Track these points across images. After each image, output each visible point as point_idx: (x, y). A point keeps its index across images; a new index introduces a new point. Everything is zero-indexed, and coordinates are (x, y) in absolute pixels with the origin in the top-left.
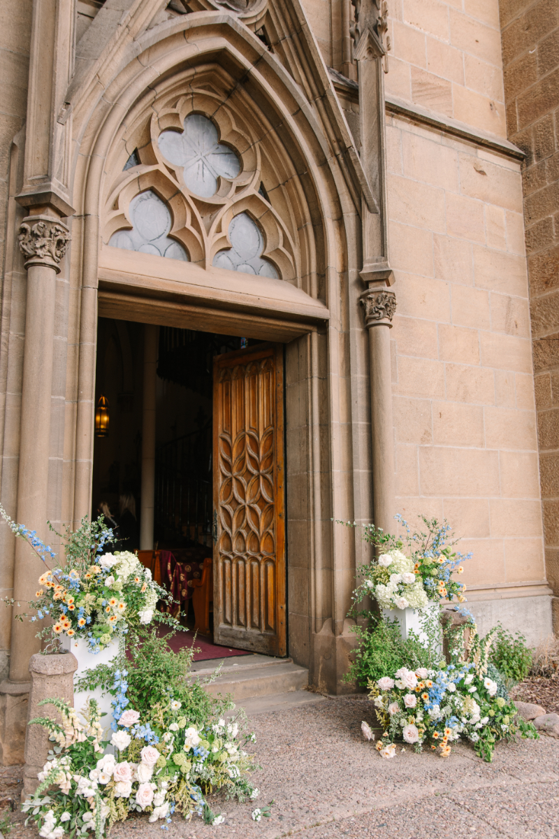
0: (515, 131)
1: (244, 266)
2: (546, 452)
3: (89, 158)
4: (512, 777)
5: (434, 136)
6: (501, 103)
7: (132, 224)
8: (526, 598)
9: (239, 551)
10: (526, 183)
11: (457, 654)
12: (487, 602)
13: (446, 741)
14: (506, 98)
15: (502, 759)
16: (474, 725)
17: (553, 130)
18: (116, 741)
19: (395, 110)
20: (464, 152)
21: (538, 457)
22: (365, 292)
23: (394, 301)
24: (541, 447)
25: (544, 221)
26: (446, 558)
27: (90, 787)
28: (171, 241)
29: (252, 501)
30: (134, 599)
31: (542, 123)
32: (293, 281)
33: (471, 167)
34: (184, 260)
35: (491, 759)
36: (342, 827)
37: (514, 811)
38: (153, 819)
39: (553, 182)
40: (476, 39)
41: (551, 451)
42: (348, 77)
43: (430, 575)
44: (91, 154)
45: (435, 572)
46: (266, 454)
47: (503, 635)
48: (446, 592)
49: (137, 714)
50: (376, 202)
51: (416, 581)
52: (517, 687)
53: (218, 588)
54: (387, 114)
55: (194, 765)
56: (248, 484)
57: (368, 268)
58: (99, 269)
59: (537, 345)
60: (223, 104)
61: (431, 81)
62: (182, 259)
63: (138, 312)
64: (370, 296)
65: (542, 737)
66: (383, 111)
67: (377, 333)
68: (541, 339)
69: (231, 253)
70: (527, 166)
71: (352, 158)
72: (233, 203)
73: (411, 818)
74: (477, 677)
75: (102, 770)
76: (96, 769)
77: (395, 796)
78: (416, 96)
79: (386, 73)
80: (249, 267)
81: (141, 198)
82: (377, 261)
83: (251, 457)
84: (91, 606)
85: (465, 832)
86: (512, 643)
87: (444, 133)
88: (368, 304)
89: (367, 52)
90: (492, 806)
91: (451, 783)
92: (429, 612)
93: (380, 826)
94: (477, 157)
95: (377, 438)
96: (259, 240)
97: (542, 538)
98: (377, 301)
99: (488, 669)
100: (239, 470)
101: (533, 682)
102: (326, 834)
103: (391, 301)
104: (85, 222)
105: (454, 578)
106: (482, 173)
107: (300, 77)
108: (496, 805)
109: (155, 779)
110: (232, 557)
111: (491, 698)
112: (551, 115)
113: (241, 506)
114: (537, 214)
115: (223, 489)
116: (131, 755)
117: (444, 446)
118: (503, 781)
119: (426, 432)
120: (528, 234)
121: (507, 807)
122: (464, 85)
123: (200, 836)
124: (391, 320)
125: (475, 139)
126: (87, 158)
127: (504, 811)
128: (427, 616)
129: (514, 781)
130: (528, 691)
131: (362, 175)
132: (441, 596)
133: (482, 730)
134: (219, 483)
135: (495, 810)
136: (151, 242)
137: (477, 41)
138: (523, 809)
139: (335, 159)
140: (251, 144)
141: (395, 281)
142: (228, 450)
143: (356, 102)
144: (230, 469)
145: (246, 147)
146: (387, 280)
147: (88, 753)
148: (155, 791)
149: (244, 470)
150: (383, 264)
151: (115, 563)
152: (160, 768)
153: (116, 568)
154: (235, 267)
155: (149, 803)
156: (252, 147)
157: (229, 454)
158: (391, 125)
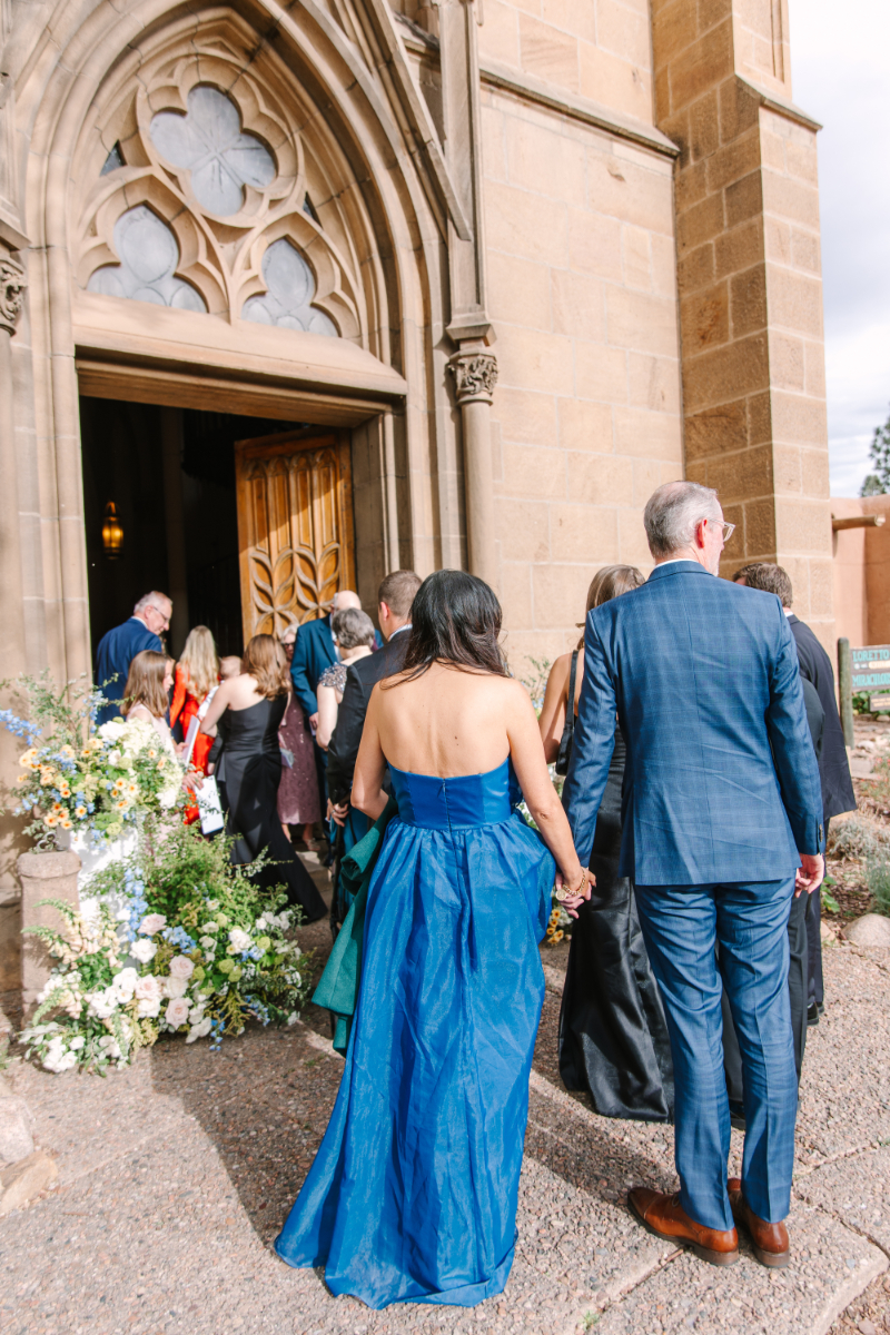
0: (666, 115)
1: (287, 319)
3: (48, 156)
5: (552, 122)
6: (646, 71)
7: (119, 257)
10: (678, 194)
14: (654, 65)
17: (716, 114)
18: (137, 952)
19: (495, 83)
20: (593, 147)
22: (455, 355)
23: (495, 368)
25: (702, 249)
27: (107, 1006)
28: (179, 283)
30: (150, 778)
31: (702, 104)
32: (355, 339)
33: (604, 169)
34: (200, 310)
38: (190, 1039)
39: (715, 192)
42: (427, 29)
44: (49, 151)
46: (328, 580)
49: (163, 919)
50: (467, 225)
54: (482, 88)
55: (244, 971)
57: (459, 321)
58: (74, 328)
59: (688, 424)
60: (244, 71)
61: (548, 37)
62: (196, 309)
64: (461, 361)
66: (477, 83)
67: (471, 413)
68: (694, 416)
69: (267, 300)
70: (681, 168)
71: (433, 158)
72: (265, 225)
75: (120, 987)
76: (113, 986)
78: (528, 61)
79: (480, 25)
80: (294, 319)
81: (130, 218)
82: (470, 310)
83: (303, 585)
84: (92, 790)
88: (460, 373)
94: (612, 153)
95: (473, 557)
96: (307, 279)
98: (471, 368)
100: (285, 602)
103: (490, 368)
104: (47, 257)
106: (619, 178)
109: (190, 993)
112: (714, 91)
114: (693, 239)
116: (158, 968)
117: (565, 564)
119: (542, 546)
120: (680, 267)
122: (595, 43)
124: (491, 394)
125: (610, 127)
126: (42, 159)
131: (448, 184)
134: (252, 621)
136: (149, 285)
139: (408, 158)
140: (288, 134)
141: (495, 339)
142: (265, 574)
143: (439, 70)
144: (270, 600)
145: (281, 139)
146: (484, 338)
147: (102, 968)
148: (191, 1008)
149: (294, 602)
150: (478, 314)
151: (121, 734)
152: (196, 981)
153: (123, 740)
154: (275, 320)
155: (184, 1022)
156: (290, 139)
157: (267, 580)
158: (489, 106)
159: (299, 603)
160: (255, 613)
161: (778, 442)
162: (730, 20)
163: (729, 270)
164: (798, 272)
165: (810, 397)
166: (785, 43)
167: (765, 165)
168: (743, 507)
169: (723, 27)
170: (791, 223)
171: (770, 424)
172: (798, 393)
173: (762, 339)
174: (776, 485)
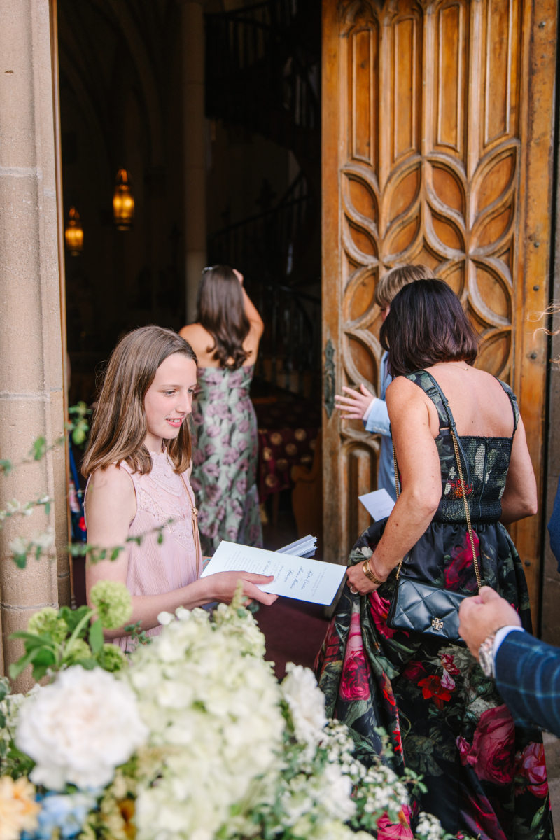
46: (489, 209)
100: (402, 248)
115: (350, 295)
134: (341, 280)
142: (366, 202)
144: (373, 247)
149: (418, 246)
157: (369, 211)
159: (427, 248)
160: (345, 267)
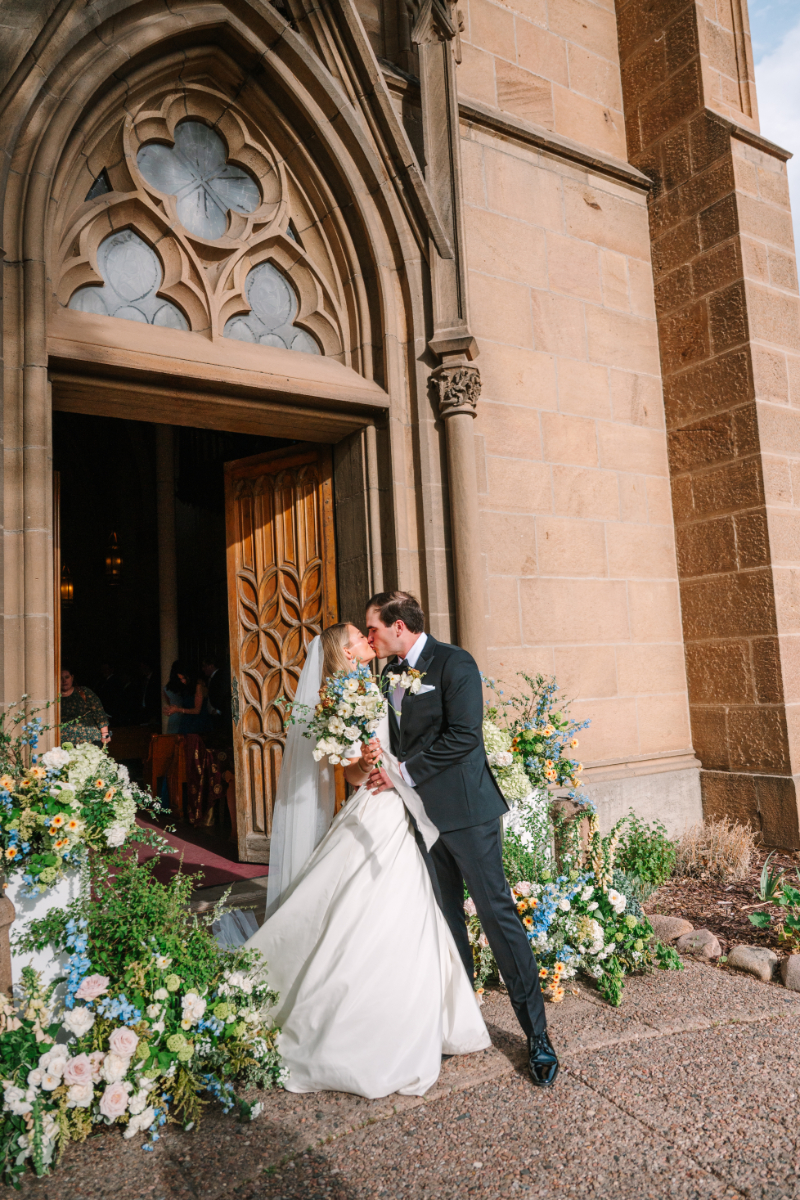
0: (638, 151)
1: (270, 337)
2: (688, 579)
3: (28, 177)
4: (647, 1027)
5: (529, 155)
6: (618, 113)
7: (101, 275)
8: (667, 774)
9: (274, 732)
10: (654, 221)
11: (570, 860)
12: (616, 782)
13: (557, 980)
14: (625, 106)
15: (634, 1000)
16: (596, 955)
17: (688, 147)
18: (70, 1023)
19: (475, 118)
20: (569, 178)
21: (678, 587)
22: (438, 368)
23: (478, 380)
24: (682, 574)
25: (679, 271)
26: (554, 729)
27: (23, 1100)
28: (162, 302)
29: (292, 662)
30: (98, 813)
31: (673, 138)
32: (338, 357)
33: (580, 198)
34: (182, 329)
35: (619, 1003)
36: (406, 1123)
37: (650, 1079)
38: (130, 1133)
39: (689, 218)
40: (583, 23)
41: (694, 578)
42: (407, 71)
43: (534, 753)
44: (29, 171)
45: (539, 748)
46: (310, 597)
47: (637, 826)
48: (556, 775)
49: (106, 981)
50: (449, 243)
51: (513, 763)
52: (655, 894)
53: (242, 785)
54: (461, 122)
55: (198, 1047)
56: (284, 639)
57: (440, 334)
58: (48, 339)
59: (673, 439)
60: (230, 106)
61: (523, 80)
62: (179, 327)
63: (115, 403)
64: (444, 374)
65: (688, 964)
66: (456, 118)
67: (455, 425)
68: (679, 430)
69: (250, 319)
70: (655, 198)
71: (414, 181)
72: (249, 248)
73: (505, 1101)
74: (600, 888)
75: (46, 1070)
76: (37, 1070)
77: (485, 1068)
78: (504, 101)
79: (459, 63)
80: (277, 338)
81: (114, 240)
82: (452, 325)
83: (287, 602)
84: (28, 827)
85: (581, 1119)
86: (648, 834)
87: (541, 150)
88: (442, 384)
89: (430, 32)
90: (619, 1075)
91: (563, 1043)
92: (533, 804)
93: (459, 1119)
94: (588, 184)
95: (459, 570)
96: (290, 300)
97: (686, 693)
98: (454, 380)
99: (615, 877)
100: (269, 620)
101: (677, 886)
102: (382, 1138)
103: (473, 380)
104: (24, 271)
105: (567, 755)
106: (595, 206)
107: (337, 66)
108: (625, 1072)
109: (130, 1076)
110: (262, 741)
111: (619, 916)
112: (685, 126)
113: (274, 670)
114: (669, 263)
115: (245, 648)
116: (98, 1041)
117: (553, 577)
118: (636, 1034)
119: (529, 560)
120: (657, 289)
121: (639, 1073)
122: (568, 86)
123: (197, 1155)
124: (475, 406)
125: (585, 160)
126: (24, 177)
127: (635, 1080)
128: (531, 809)
129: (651, 1033)
130: (671, 899)
131: (428, 205)
132: (549, 781)
133: (607, 961)
134: (239, 640)
135: (623, 1080)
136: (131, 304)
137: (584, 26)
138: (661, 1076)
139: (390, 183)
140: (273, 164)
141: (478, 353)
142: (251, 593)
143: (419, 105)
144: (256, 619)
145: (266, 169)
146: (467, 352)
147: (27, 1045)
148: (131, 1094)
149: (278, 620)
150: (461, 328)
151: (66, 761)
152: (139, 1060)
153: (68, 768)
154: (258, 338)
155: (122, 1112)
156: (275, 168)
157: (253, 599)
158: (468, 139)
159: (283, 620)
160: (241, 632)
161: (766, 453)
162: (698, 60)
163: (707, 289)
164: (777, 290)
165: (795, 409)
166: (750, 81)
167: (738, 189)
168: (733, 518)
169: (691, 66)
170: (767, 244)
171: (757, 435)
172: (783, 406)
173: (744, 353)
174: (767, 496)
